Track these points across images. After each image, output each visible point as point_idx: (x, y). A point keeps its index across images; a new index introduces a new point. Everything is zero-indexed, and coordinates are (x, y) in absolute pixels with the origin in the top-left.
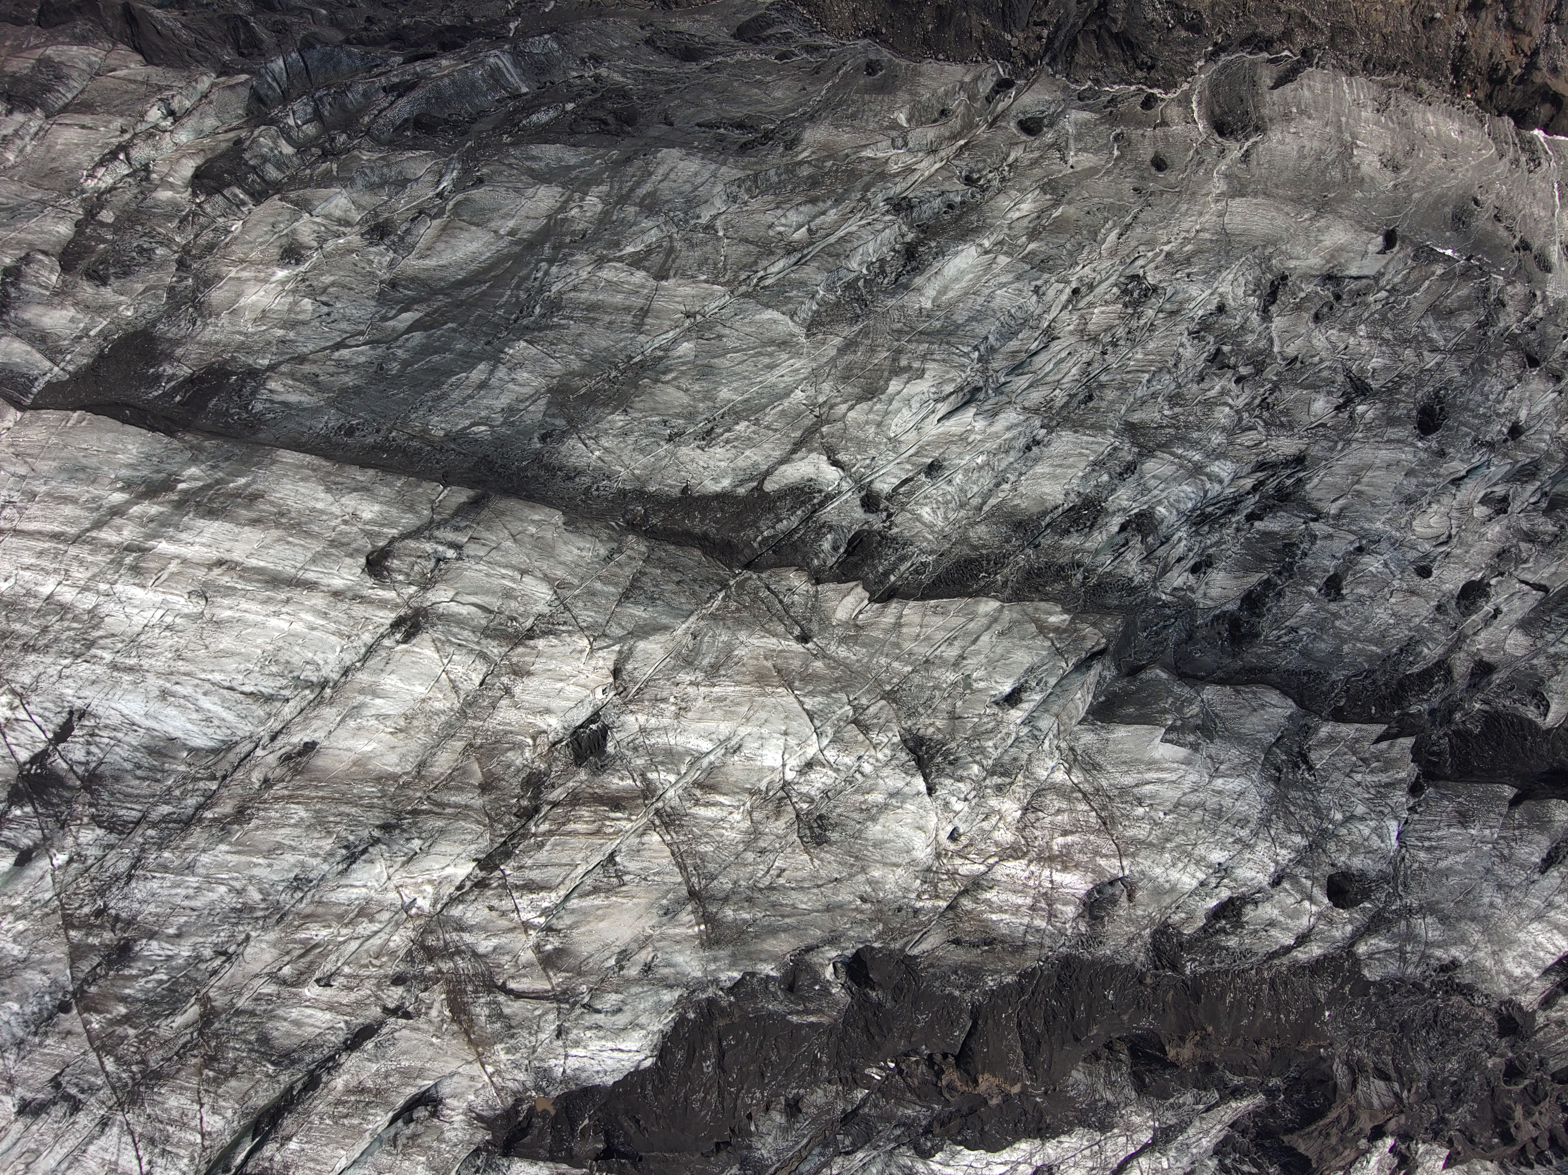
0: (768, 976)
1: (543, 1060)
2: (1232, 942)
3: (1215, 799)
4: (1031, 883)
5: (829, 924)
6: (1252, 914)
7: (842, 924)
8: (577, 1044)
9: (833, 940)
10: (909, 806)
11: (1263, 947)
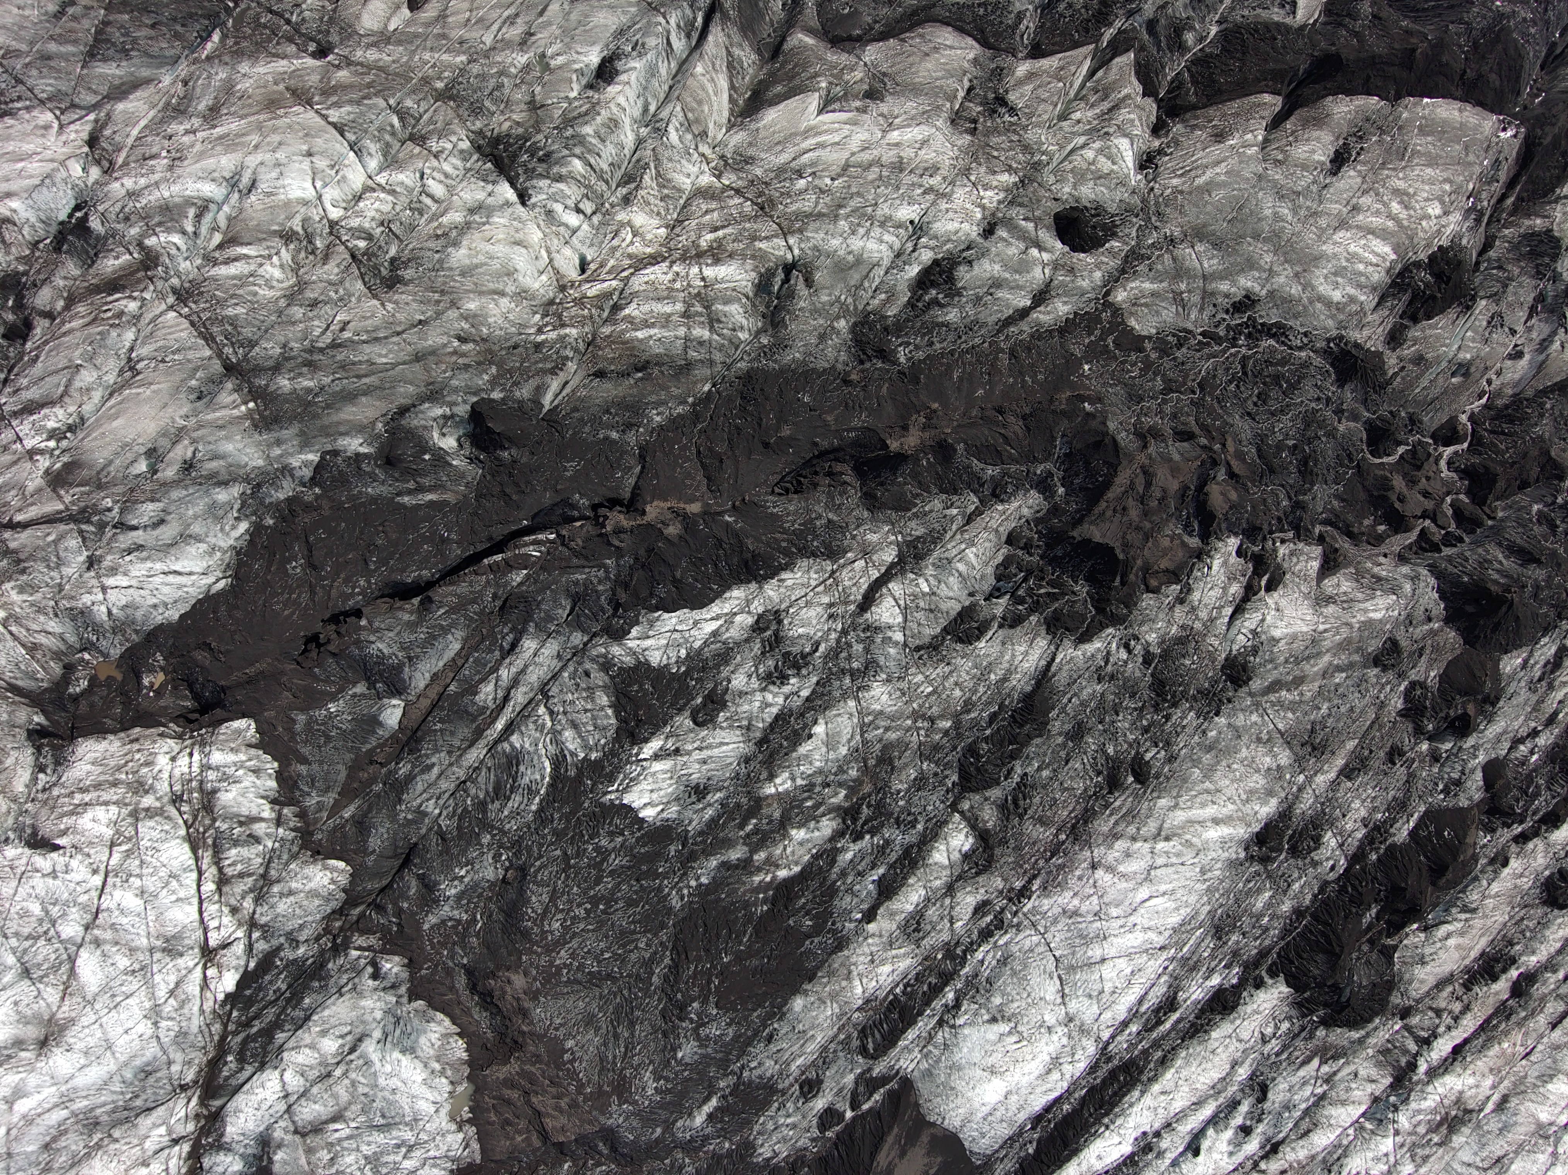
0: (357, 454)
1: (72, 598)
2: (952, 315)
3: (892, 153)
4: (678, 285)
5: (422, 376)
6: (968, 276)
7: (440, 373)
8: (113, 571)
9: (434, 395)
10: (498, 219)
11: (992, 315)
